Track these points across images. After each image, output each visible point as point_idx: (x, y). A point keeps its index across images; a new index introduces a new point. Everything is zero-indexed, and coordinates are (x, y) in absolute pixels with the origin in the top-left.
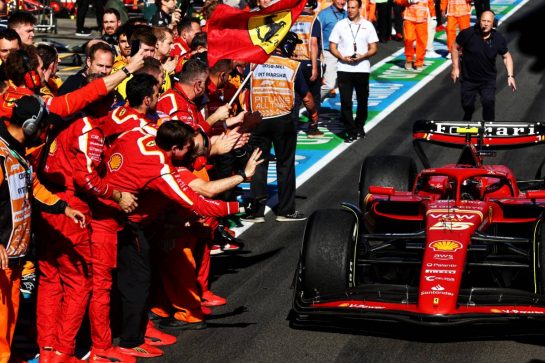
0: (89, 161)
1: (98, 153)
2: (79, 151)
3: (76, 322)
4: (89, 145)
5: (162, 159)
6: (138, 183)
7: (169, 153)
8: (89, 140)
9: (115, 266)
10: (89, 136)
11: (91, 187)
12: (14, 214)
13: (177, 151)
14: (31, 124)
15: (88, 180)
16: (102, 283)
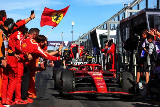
0: (21, 42)
1: (22, 40)
2: (17, 39)
3: (13, 90)
4: (20, 38)
5: (38, 45)
6: (31, 51)
7: (39, 44)
8: (20, 36)
9: (23, 75)
10: (20, 35)
11: (21, 50)
12: (5, 52)
13: (42, 43)
14: (11, 26)
15: (20, 47)
16: (19, 80)
